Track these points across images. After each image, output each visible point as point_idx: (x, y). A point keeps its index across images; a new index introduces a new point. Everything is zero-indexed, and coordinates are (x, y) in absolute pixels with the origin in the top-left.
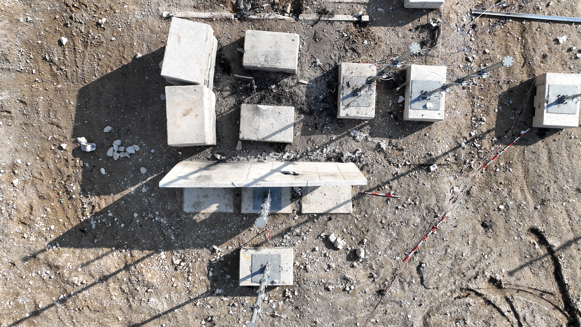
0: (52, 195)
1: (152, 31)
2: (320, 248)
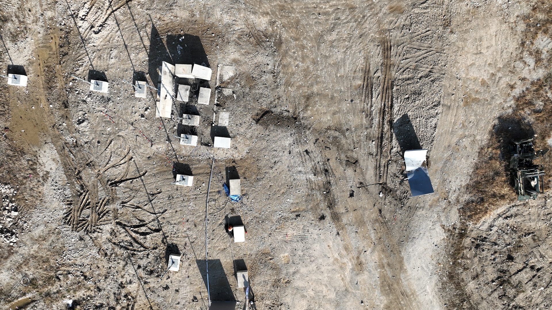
0: (168, 27)
1: (214, 61)
2: (146, 106)
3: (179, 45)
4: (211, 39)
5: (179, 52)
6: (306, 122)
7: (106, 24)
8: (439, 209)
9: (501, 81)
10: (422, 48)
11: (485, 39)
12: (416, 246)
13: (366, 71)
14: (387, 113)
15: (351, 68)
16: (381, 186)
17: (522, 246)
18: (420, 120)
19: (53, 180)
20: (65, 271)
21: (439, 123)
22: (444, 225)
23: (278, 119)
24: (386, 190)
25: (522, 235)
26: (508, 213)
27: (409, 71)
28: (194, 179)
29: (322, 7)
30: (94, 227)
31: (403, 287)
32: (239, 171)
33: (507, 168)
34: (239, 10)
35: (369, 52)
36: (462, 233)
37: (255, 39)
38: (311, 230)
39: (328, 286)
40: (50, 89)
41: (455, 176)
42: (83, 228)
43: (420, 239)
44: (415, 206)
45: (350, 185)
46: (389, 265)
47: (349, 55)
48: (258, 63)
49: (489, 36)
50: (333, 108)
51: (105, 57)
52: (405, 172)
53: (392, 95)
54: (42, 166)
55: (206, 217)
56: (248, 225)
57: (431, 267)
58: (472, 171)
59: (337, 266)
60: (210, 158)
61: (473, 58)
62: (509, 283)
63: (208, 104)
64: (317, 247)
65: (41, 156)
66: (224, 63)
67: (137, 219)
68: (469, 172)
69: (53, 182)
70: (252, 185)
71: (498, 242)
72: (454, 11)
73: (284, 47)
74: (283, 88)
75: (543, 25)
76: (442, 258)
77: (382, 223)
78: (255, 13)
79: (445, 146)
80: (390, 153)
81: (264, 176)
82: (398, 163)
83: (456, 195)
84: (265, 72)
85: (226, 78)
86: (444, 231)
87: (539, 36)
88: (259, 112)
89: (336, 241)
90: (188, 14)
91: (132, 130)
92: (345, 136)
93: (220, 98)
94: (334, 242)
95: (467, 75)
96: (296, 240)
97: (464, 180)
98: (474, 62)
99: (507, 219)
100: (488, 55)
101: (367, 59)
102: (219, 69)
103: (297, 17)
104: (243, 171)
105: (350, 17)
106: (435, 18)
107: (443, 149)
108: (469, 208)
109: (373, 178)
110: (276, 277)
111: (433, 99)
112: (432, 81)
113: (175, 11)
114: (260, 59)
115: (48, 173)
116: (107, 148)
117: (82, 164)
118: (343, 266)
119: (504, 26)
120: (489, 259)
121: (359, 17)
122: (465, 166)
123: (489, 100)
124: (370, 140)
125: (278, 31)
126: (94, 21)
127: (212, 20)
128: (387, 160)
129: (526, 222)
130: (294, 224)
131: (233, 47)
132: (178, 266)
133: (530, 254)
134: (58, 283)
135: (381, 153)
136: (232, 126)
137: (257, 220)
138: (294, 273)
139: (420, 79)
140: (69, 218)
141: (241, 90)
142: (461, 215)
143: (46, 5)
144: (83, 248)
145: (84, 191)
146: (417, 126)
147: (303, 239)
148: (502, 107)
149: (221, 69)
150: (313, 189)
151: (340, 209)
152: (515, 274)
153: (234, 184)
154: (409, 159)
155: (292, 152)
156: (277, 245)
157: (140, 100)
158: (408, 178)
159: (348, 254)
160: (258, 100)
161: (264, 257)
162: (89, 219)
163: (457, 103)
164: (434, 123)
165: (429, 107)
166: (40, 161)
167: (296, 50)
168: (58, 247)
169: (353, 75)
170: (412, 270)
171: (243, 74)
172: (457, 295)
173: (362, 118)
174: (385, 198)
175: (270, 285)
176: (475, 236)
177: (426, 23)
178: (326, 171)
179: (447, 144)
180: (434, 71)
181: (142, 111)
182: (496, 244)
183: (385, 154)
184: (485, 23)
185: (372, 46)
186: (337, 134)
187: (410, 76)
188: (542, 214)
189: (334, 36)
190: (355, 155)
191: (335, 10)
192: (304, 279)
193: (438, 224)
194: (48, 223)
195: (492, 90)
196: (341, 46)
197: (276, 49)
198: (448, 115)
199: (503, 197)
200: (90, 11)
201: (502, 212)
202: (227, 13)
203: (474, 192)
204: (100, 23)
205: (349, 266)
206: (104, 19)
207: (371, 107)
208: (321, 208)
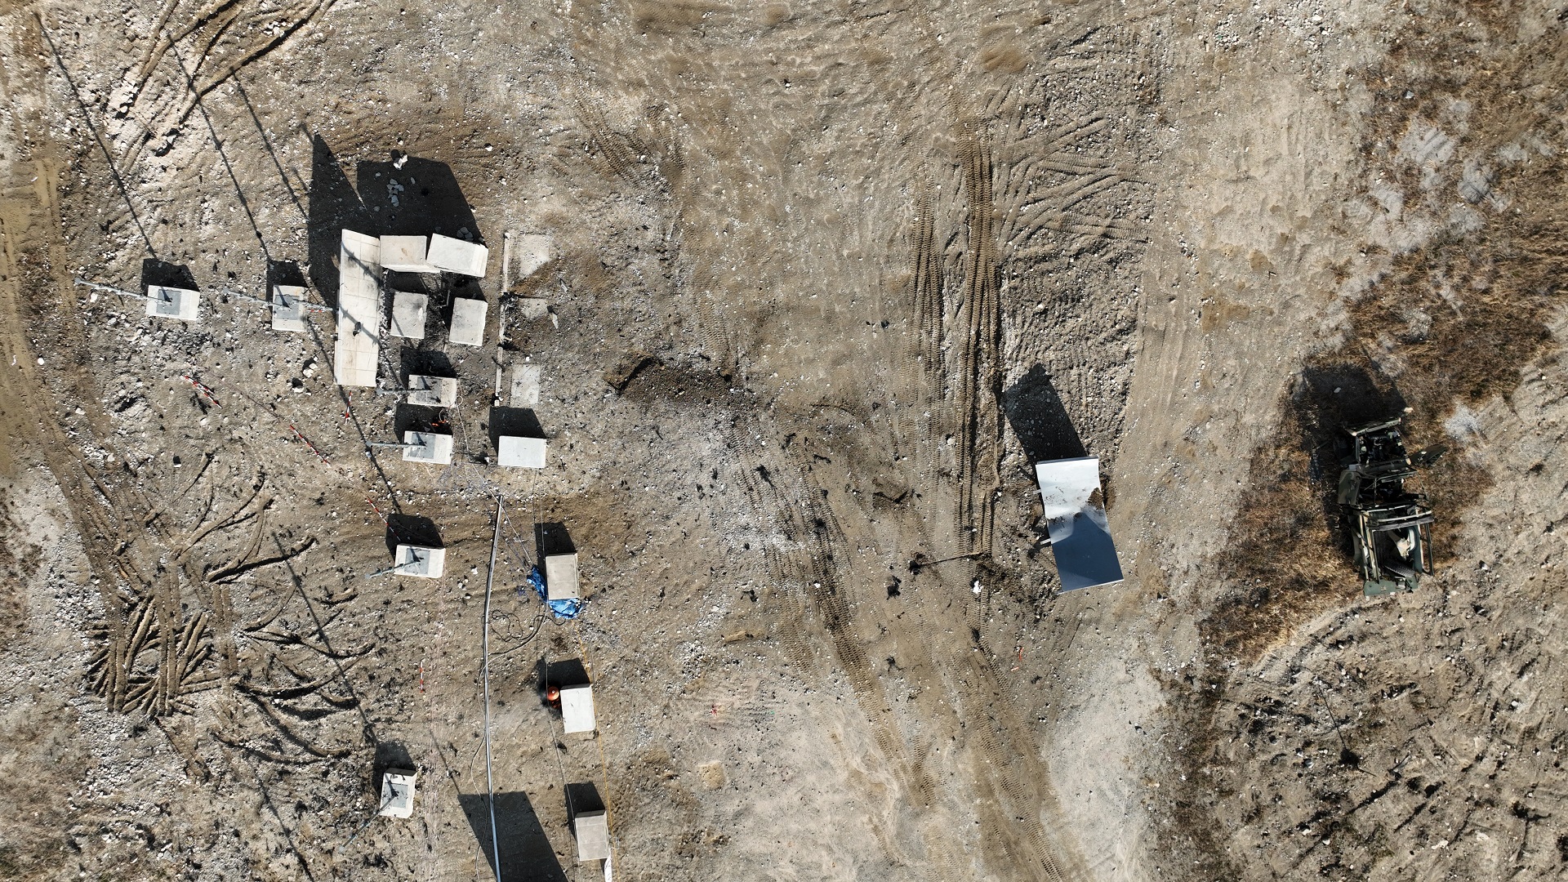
0: (361, 130)
1: (493, 223)
2: (305, 355)
3: (393, 181)
4: (484, 161)
5: (394, 199)
6: (758, 389)
7: (187, 126)
8: (1141, 624)
9: (1307, 255)
10: (1081, 170)
11: (1260, 138)
12: (1080, 730)
13: (924, 240)
14: (985, 356)
15: (879, 233)
16: (975, 564)
17: (1382, 725)
18: (1080, 375)
19: (52, 571)
20: (91, 824)
21: (1134, 381)
22: (1160, 671)
23: (679, 381)
24: (991, 573)
25: (1383, 691)
26: (1339, 632)
27: (1046, 234)
28: (448, 558)
29: (794, 61)
30: (171, 698)
31: (1048, 847)
32: (574, 531)
33: (1330, 504)
34: (559, 76)
35: (931, 186)
36: (1210, 692)
37: (607, 158)
38: (782, 692)
39: (835, 848)
40: (36, 312)
41: (1185, 531)
42: (140, 703)
43: (1091, 710)
44: (1075, 619)
45: (888, 562)
46: (1005, 786)
47: (874, 195)
48: (618, 225)
49: (1269, 130)
50: (834, 347)
51: (187, 220)
52: (1042, 523)
53: (999, 304)
54: (20, 530)
55: (483, 663)
56: (603, 683)
57: (1126, 791)
58: (1233, 513)
59: (859, 794)
60: (490, 497)
61: (1228, 193)
62: (1349, 830)
63: (479, 343)
64: (800, 739)
65: (17, 502)
66: (522, 226)
67: (292, 672)
68: (1224, 516)
69: (52, 576)
70: (610, 569)
71: (1315, 715)
72: (1169, 62)
73: (688, 176)
74: (689, 292)
75: (1422, 95)
76: (1157, 762)
77: (982, 667)
78: (603, 84)
79: (1154, 446)
80: (999, 470)
81: (643, 542)
82: (1022, 496)
83: (1189, 583)
84: (637, 249)
85: (528, 269)
86: (1159, 687)
87: (1413, 124)
88: (625, 362)
89: (854, 722)
90: (415, 93)
91: (268, 424)
92: (867, 423)
93: (512, 326)
94: (847, 724)
95: (1211, 241)
96: (739, 722)
97: (1210, 541)
98: (1229, 203)
99: (1339, 649)
100: (1269, 184)
101: (923, 205)
102: (508, 244)
103: (725, 91)
104: (584, 531)
105: (872, 87)
106: (1115, 82)
107: (1148, 455)
108: (1228, 621)
109: (953, 541)
110: (685, 829)
111: (1114, 313)
112: (1110, 262)
113: (379, 84)
114: (625, 211)
115: (37, 549)
116: (200, 475)
117: (132, 523)
118: (876, 793)
119: (1312, 100)
120: (1289, 763)
121: (898, 85)
122: (1214, 499)
123: (1276, 311)
124: (940, 435)
125: (672, 131)
126: (153, 118)
127: (484, 106)
128: (989, 488)
129: (1391, 654)
130: (734, 676)
131: (544, 181)
132: (410, 804)
133: (1406, 745)
134: (74, 861)
135: (973, 471)
136: (549, 404)
137: (629, 667)
138: (738, 815)
139: (1077, 256)
140: (99, 675)
141: (573, 303)
142: (1206, 641)
143: (19, 77)
144: (143, 758)
145: (141, 599)
146: (1073, 392)
147: (759, 717)
148: (1314, 329)
149: (515, 246)
150: (785, 576)
151: (863, 630)
152: (1365, 804)
153: (558, 569)
154: (1051, 484)
155: (720, 472)
156: (686, 738)
157: (287, 338)
158: (1053, 540)
159: (889, 759)
160: (620, 330)
161: (650, 771)
162: (157, 676)
163: (1184, 323)
164: (1119, 380)
165: (1104, 335)
166: (15, 517)
167: (724, 184)
168: (72, 758)
169: (885, 251)
170: (1073, 800)
171: (577, 256)
172: (1202, 867)
173: (916, 371)
174: (989, 597)
175: (670, 849)
176: (1249, 700)
177: (1087, 96)
178: (820, 524)
179: (1159, 440)
180: (1117, 232)
181: (294, 370)
182: (1308, 720)
183: (985, 473)
184: (1256, 93)
185: (937, 168)
186: (846, 418)
187: (1047, 248)
188: (1436, 631)
189: (829, 141)
190: (899, 478)
191: (832, 67)
192: (766, 832)
193: (1143, 667)
194: (42, 690)
195: (1283, 282)
196: (848, 171)
197: (667, 184)
198: (1159, 357)
199: (1323, 586)
200: (140, 91)
201: (1324, 629)
202: (525, 84)
203: (1242, 574)
204: (170, 124)
205: (894, 790)
206: (181, 114)
207: (940, 341)
208: (808, 627)
